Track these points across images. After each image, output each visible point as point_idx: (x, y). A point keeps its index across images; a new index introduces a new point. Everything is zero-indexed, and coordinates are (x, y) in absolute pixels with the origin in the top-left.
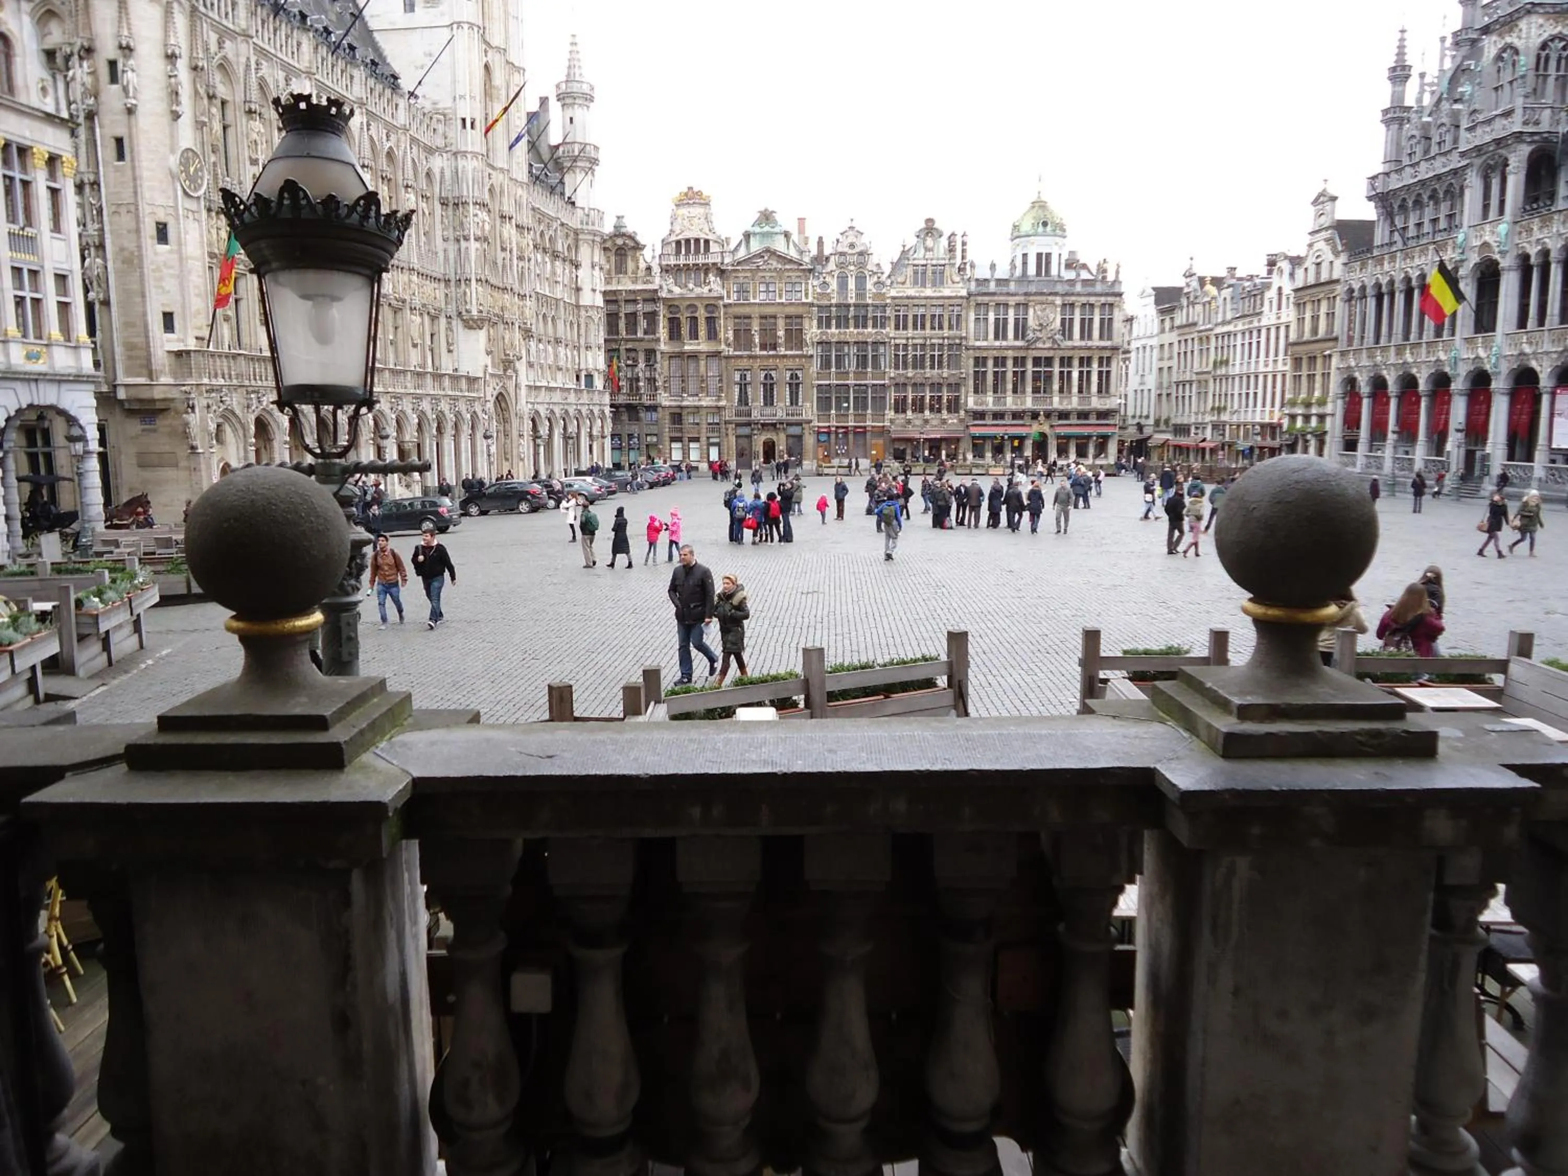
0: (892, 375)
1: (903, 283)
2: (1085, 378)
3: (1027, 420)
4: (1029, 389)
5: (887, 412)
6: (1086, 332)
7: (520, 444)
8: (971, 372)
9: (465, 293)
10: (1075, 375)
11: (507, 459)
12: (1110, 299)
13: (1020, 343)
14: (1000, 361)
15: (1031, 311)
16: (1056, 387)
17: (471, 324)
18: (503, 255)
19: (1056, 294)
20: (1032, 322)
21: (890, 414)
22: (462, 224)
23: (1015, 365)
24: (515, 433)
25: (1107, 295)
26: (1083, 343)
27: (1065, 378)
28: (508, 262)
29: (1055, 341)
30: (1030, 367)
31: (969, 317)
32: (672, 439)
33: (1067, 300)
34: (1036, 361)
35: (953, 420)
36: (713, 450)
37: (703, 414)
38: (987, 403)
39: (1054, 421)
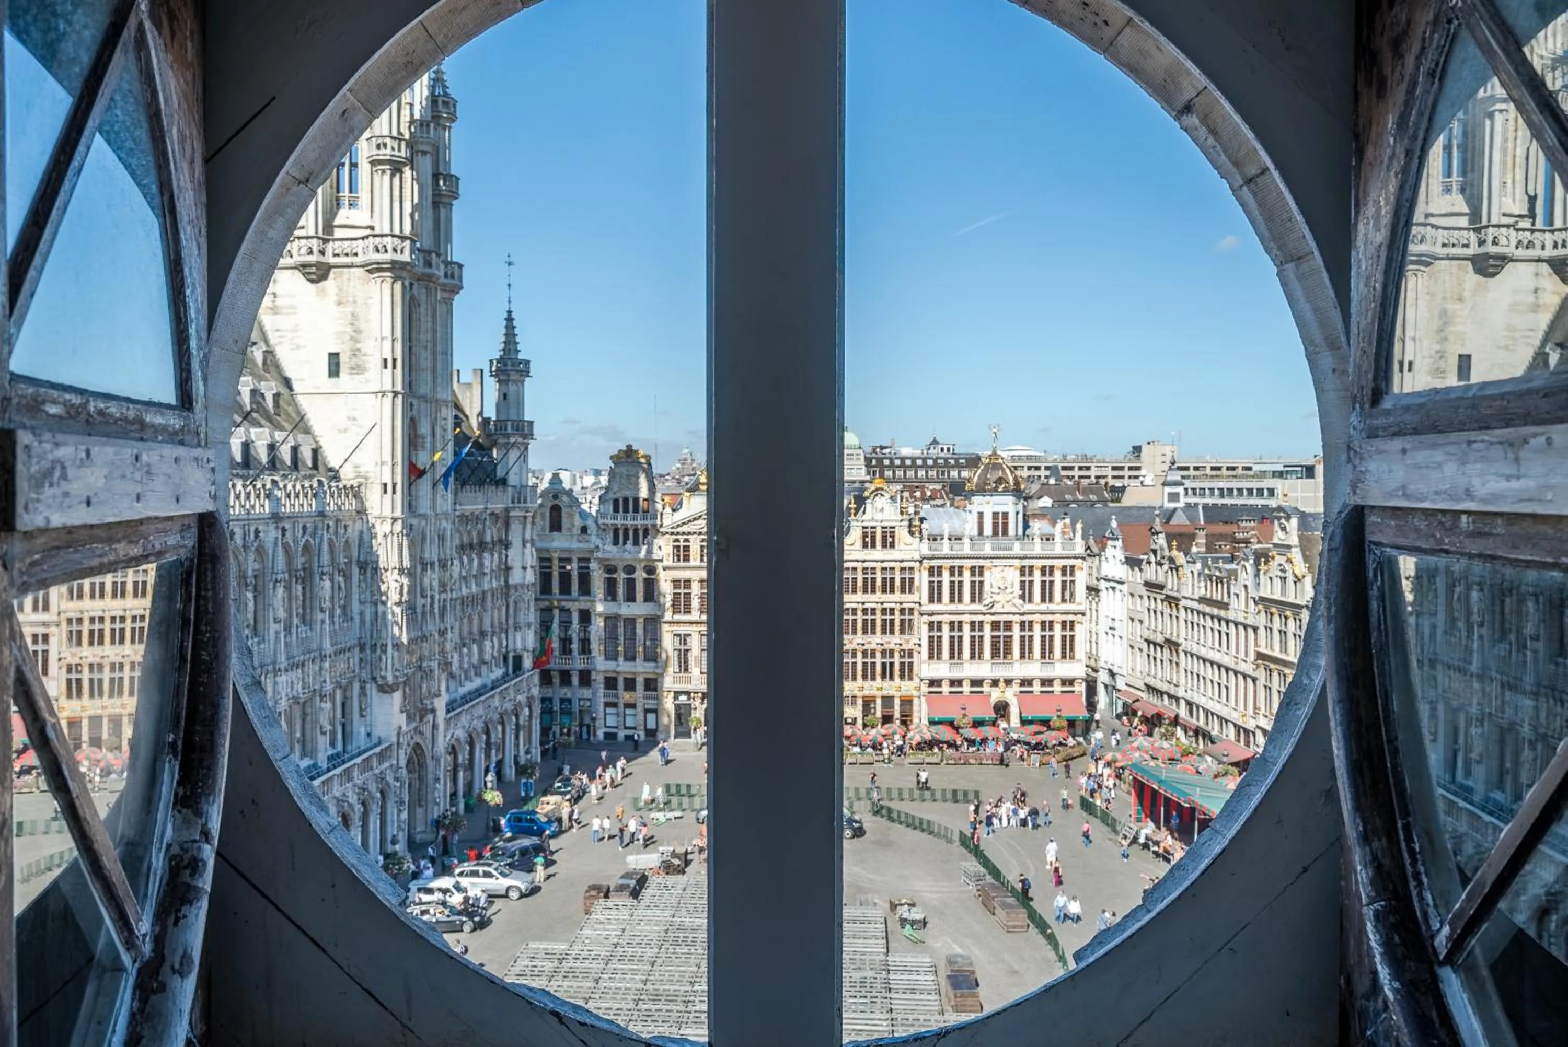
1: (853, 545)
2: (1047, 642)
3: (986, 688)
4: (988, 655)
6: (1047, 595)
8: (926, 637)
9: (380, 660)
10: (1037, 639)
12: (1071, 561)
13: (976, 608)
14: (956, 626)
15: (988, 574)
16: (1017, 652)
17: (385, 688)
19: (1013, 556)
20: (988, 585)
22: (379, 591)
23: (972, 629)
25: (1068, 557)
26: (1044, 607)
27: (1026, 643)
28: (428, 609)
29: (1014, 605)
31: (922, 579)
32: (607, 705)
33: (1027, 563)
34: (995, 625)
35: (907, 687)
36: (651, 718)
37: (640, 681)
38: (942, 669)
39: (1016, 688)
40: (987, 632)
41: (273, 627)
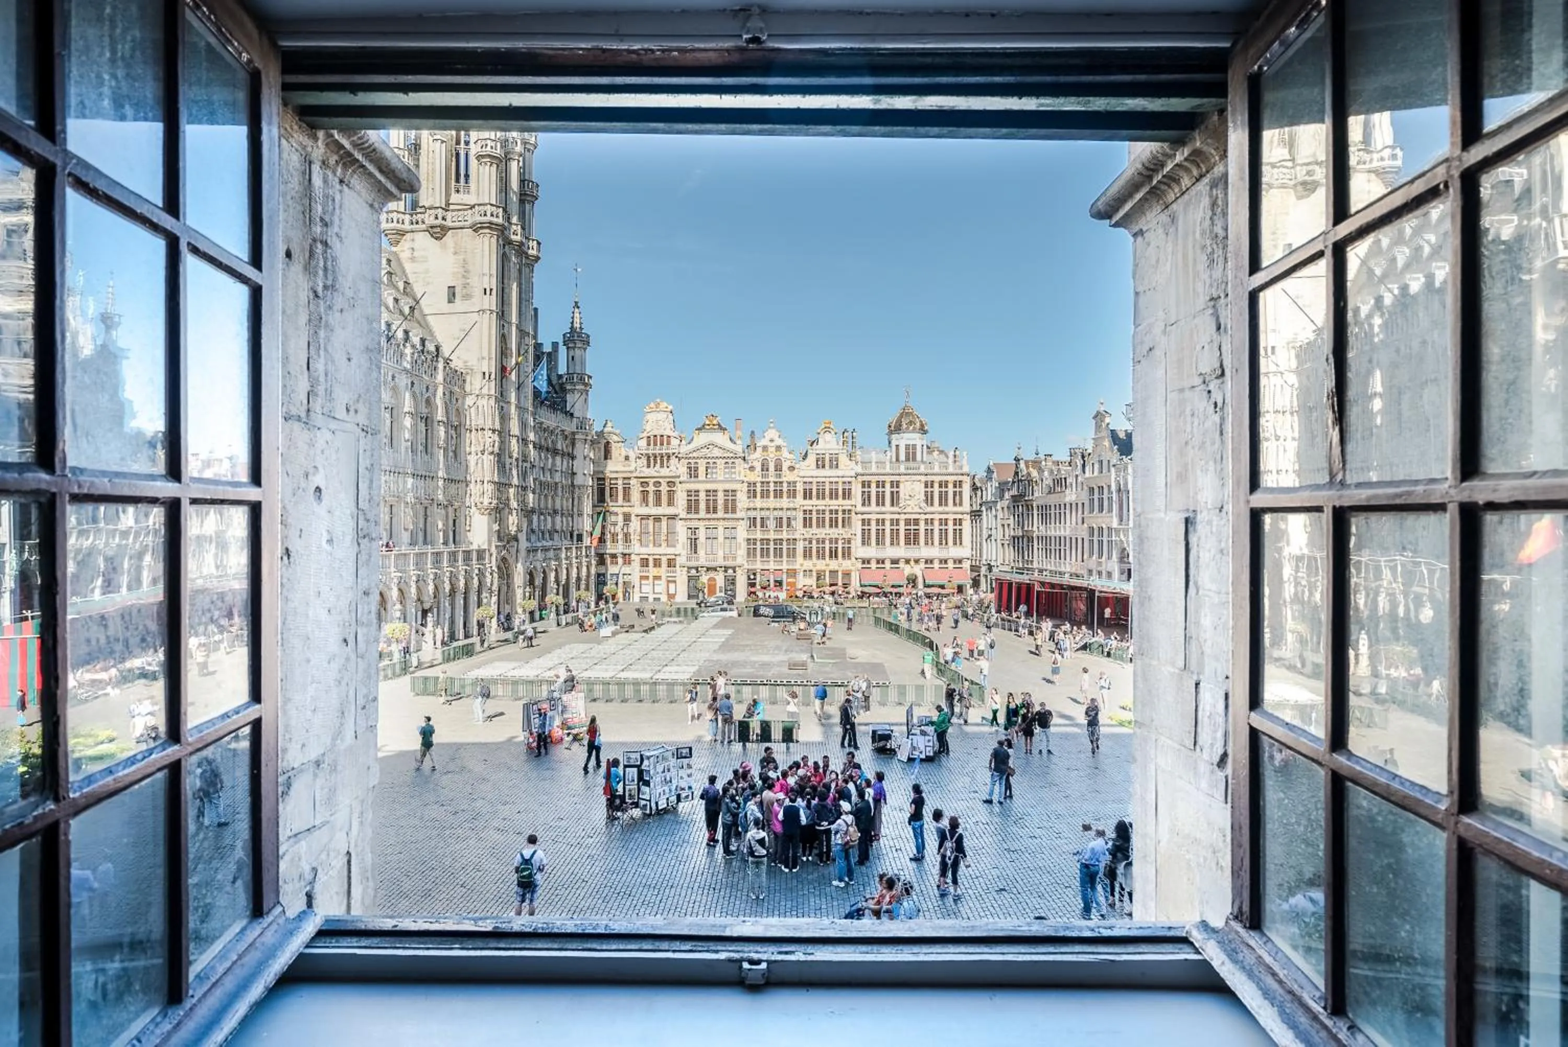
0: (801, 532)
1: (809, 466)
2: (943, 534)
3: (902, 565)
4: (902, 542)
6: (943, 501)
8: (859, 530)
10: (936, 531)
12: (960, 478)
13: (895, 509)
14: (880, 522)
15: (902, 486)
16: (922, 540)
17: (483, 512)
19: (920, 474)
20: (903, 494)
23: (891, 524)
24: (514, 585)
25: (957, 474)
26: (941, 509)
27: (929, 534)
29: (920, 508)
31: (857, 490)
32: (642, 578)
33: (930, 478)
34: (908, 522)
35: (847, 564)
36: (672, 586)
37: (664, 560)
38: (871, 552)
39: (922, 565)
40: (902, 527)
41: (404, 444)
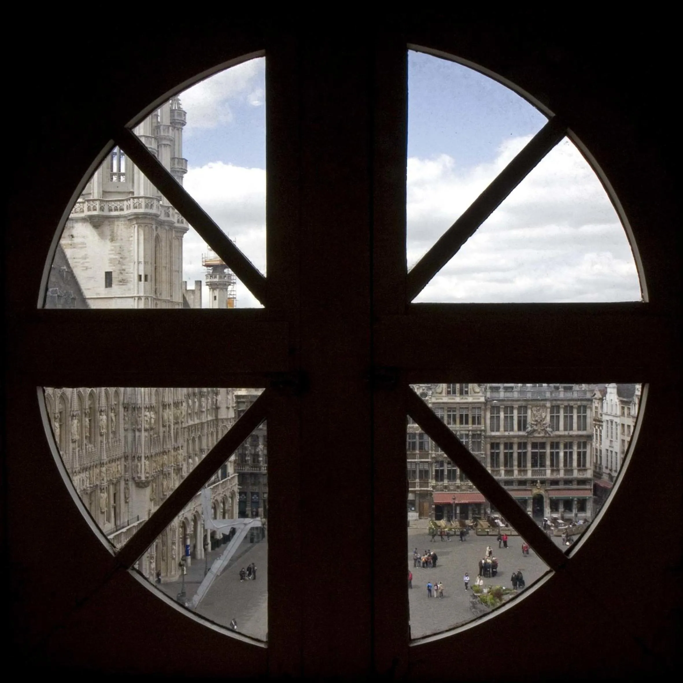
0: (434, 455)
1: (441, 393)
2: (568, 456)
3: (528, 487)
4: (529, 465)
5: (430, 481)
6: (569, 426)
7: (173, 549)
8: (489, 453)
9: (137, 466)
10: (562, 454)
11: (163, 560)
12: (584, 403)
13: (522, 433)
14: (509, 446)
15: (529, 412)
16: (548, 463)
17: (140, 485)
18: (164, 429)
19: (546, 400)
20: (530, 419)
21: (433, 482)
22: (137, 422)
23: (519, 448)
24: (170, 542)
25: (581, 400)
26: (566, 433)
27: (554, 457)
28: (167, 434)
29: (546, 432)
30: (529, 449)
31: (486, 415)
33: (554, 404)
34: (534, 445)
39: (548, 486)
